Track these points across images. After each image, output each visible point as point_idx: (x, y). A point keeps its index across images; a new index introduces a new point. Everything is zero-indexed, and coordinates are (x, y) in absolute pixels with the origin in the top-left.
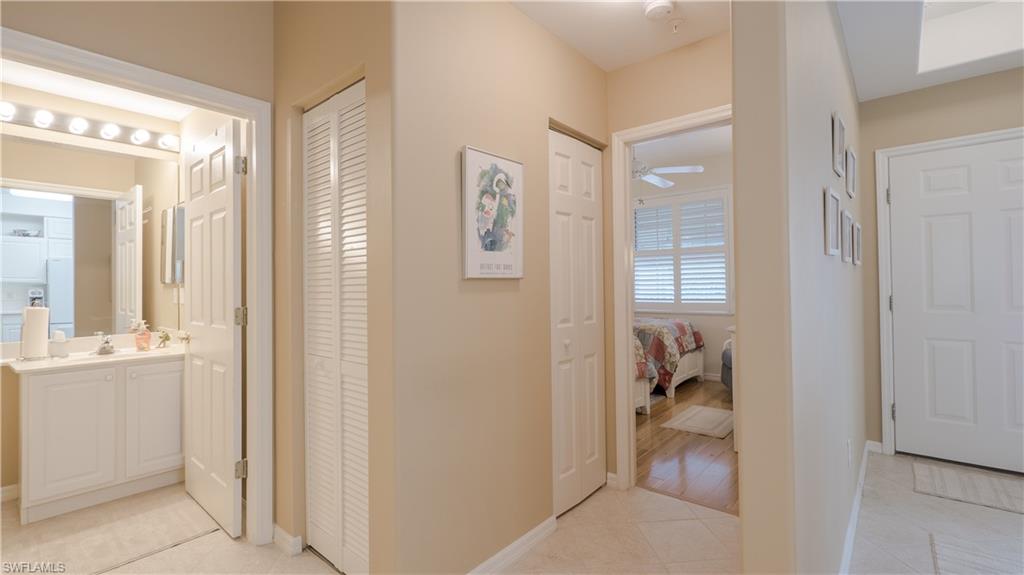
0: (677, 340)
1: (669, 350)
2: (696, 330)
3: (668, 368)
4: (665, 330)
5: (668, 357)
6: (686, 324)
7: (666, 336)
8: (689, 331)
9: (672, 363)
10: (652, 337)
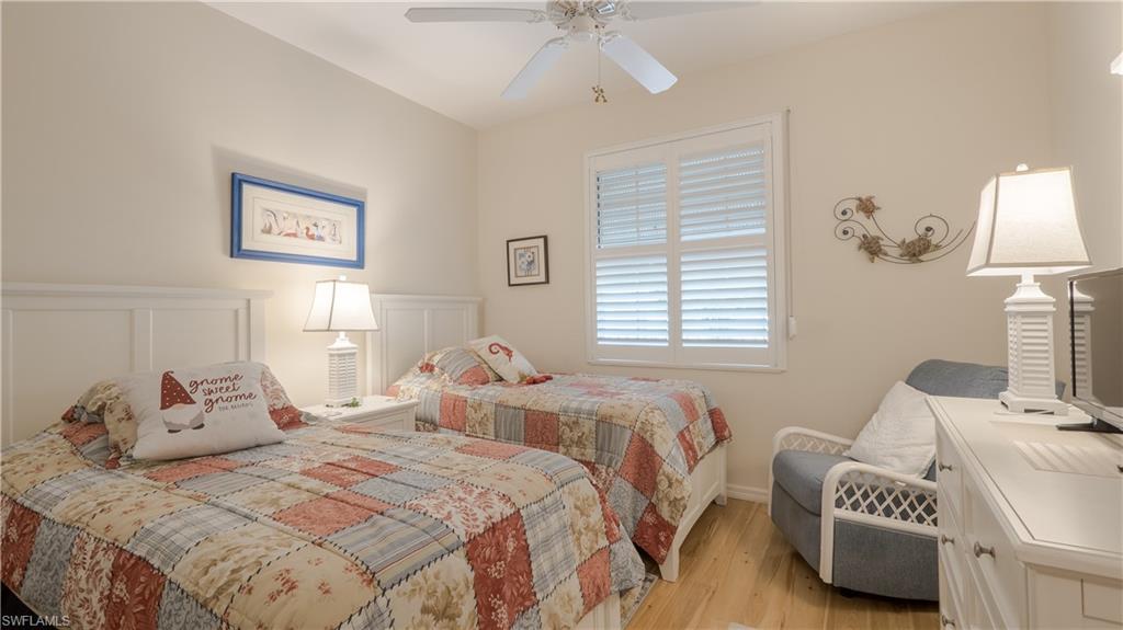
0: (681, 435)
1: (666, 468)
2: (714, 405)
3: (665, 511)
4: (657, 418)
5: (663, 485)
6: (696, 393)
7: (658, 431)
8: (702, 410)
9: (674, 503)
10: (628, 434)
